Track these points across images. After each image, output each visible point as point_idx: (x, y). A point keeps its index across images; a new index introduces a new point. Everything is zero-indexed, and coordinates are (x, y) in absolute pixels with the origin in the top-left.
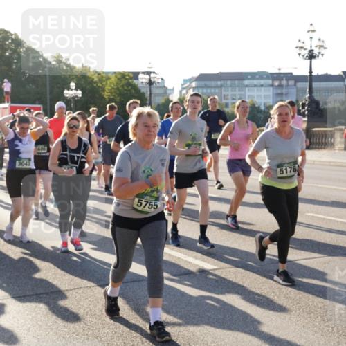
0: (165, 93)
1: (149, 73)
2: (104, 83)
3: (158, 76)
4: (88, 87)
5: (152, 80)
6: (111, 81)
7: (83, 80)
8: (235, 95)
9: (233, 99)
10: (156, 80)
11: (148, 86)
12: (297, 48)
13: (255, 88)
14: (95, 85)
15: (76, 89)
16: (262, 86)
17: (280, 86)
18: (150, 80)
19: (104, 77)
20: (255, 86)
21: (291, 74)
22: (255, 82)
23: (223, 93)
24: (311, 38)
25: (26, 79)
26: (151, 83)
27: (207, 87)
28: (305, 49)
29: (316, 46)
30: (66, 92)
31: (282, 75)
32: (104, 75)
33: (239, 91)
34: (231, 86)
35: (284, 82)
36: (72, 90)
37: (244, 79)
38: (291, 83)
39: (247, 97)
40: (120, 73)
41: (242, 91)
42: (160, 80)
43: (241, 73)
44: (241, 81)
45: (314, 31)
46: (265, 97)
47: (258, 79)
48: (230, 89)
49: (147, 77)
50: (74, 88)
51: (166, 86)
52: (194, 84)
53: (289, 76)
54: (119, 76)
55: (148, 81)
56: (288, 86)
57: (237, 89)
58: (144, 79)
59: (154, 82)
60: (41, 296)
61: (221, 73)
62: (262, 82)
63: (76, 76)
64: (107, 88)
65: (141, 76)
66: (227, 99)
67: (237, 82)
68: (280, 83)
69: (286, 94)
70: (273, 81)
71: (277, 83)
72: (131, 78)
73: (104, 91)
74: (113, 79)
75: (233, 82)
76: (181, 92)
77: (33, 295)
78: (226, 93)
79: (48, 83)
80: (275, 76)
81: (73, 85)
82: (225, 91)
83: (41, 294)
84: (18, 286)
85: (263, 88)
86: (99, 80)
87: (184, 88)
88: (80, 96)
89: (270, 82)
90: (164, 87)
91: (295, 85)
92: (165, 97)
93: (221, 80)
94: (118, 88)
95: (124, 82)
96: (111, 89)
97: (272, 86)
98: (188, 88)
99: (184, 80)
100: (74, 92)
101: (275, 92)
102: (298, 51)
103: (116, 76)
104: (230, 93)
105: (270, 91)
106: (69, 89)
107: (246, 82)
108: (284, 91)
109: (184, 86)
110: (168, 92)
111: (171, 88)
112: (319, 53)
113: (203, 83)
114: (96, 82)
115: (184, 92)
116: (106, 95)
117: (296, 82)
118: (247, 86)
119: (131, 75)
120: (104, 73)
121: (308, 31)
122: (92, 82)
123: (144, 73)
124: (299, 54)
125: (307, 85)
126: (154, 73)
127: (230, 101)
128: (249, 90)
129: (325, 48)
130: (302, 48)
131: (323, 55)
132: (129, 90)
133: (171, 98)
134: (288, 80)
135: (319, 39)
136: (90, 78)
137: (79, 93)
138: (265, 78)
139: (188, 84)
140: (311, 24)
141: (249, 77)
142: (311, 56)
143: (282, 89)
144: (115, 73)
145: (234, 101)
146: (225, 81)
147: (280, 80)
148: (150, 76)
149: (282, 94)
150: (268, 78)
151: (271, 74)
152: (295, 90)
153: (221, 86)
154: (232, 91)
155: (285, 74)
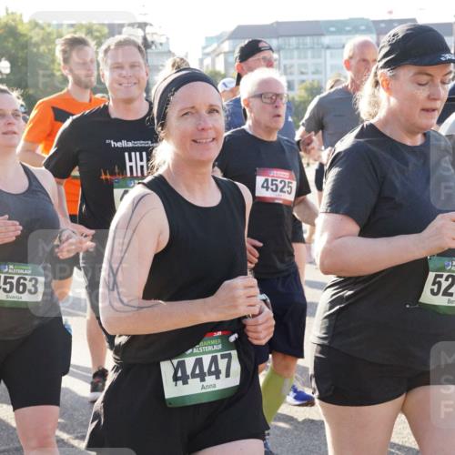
8: (305, 66)
33: (313, 57)
34: (297, 48)
39: (328, 68)
41: (320, 57)
43: (317, 22)
44: (315, 39)
48: (296, 53)
57: (309, 53)
59: (153, 42)
61: (277, 23)
66: (291, 74)
75: (301, 39)
80: (383, 25)
82: (286, 58)
93: (278, 37)
136: (25, 35)
141: (332, 29)
145: (304, 77)
146: (286, 39)
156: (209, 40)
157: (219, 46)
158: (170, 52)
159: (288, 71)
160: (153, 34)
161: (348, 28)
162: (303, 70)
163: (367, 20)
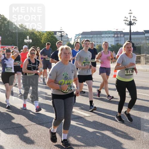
0: (68, 40)
1: (61, 32)
2: (42, 36)
3: (65, 33)
4: (35, 38)
6: (44, 35)
7: (32, 35)
8: (98, 41)
9: (97, 43)
10: (64, 35)
11: (61, 37)
12: (124, 20)
13: (107, 38)
14: (38, 37)
15: (29, 39)
16: (110, 37)
17: (117, 37)
18: (61, 35)
19: (41, 34)
20: (107, 37)
21: (122, 31)
22: (107, 35)
23: (93, 40)
24: (130, 16)
25: (8, 35)
26: (62, 36)
27: (86, 38)
28: (128, 21)
29: (133, 20)
30: (25, 40)
31: (118, 32)
32: (42, 33)
34: (96, 37)
35: (119, 35)
36: (28, 39)
37: (102, 34)
40: (48, 32)
42: (65, 35)
45: (132, 13)
46: (111, 42)
47: (108, 34)
49: (60, 33)
50: (28, 38)
51: (68, 37)
52: (80, 37)
53: (121, 33)
54: (48, 33)
55: (60, 35)
56: (121, 37)
57: (99, 38)
58: (58, 34)
60: (15, 128)
61: (92, 31)
62: (110, 35)
63: (30, 33)
64: (43, 38)
65: (57, 33)
67: (99, 35)
68: (117, 35)
69: (120, 40)
70: (114, 35)
71: (116, 36)
72: (53, 34)
73: (42, 40)
74: (46, 35)
75: (97, 35)
76: (75, 40)
77: (11, 128)
78: (94, 40)
79: (17, 37)
80: (115, 32)
81: (28, 37)
83: (14, 128)
84: (5, 124)
85: (110, 38)
86: (39, 35)
87: (76, 38)
88: (31, 42)
89: (113, 35)
90: (68, 38)
91: (124, 36)
92: (68, 42)
93: (92, 35)
94: (48, 38)
95: (50, 36)
96: (45, 39)
97: (114, 37)
98: (78, 38)
99: (76, 35)
100: (29, 40)
101: (115, 40)
102: (125, 22)
103: (47, 33)
104: (96, 40)
105: (113, 39)
106: (26, 39)
107: (103, 35)
108: (119, 39)
110: (69, 40)
111: (71, 38)
112: (134, 23)
113: (84, 36)
114: (38, 36)
115: (76, 40)
116: (42, 41)
117: (124, 35)
118: (103, 37)
119: (53, 33)
120: (41, 32)
121: (129, 13)
122: (36, 36)
123: (59, 32)
124: (125, 23)
125: (129, 36)
126: (63, 32)
127: (96, 44)
128: (104, 39)
129: (136, 21)
130: (126, 20)
131: (135, 23)
132: (53, 39)
133: (70, 42)
134: (121, 34)
135: (134, 17)
137: (31, 41)
139: (78, 36)
140: (130, 10)
141: (104, 33)
142: (130, 24)
143: (118, 38)
144: (46, 32)
147: (118, 34)
148: (61, 33)
149: (118, 40)
150: (112, 34)
151: (113, 32)
152: (124, 39)
153: (92, 37)
154: (97, 39)
155: (119, 32)
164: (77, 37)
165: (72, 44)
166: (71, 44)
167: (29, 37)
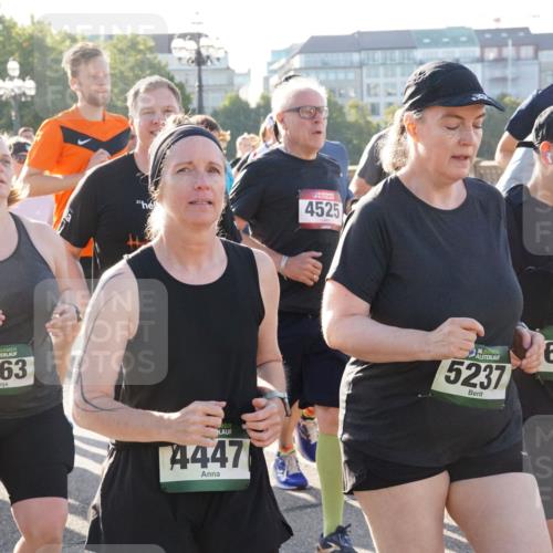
0: (231, 84)
1: (196, 37)
5: (204, 52)
8: (394, 85)
9: (389, 94)
10: (214, 54)
11: (194, 67)
15: (22, 76)
17: (500, 60)
18: (199, 53)
21: (526, 30)
22: (440, 53)
23: (366, 81)
26: (200, 60)
27: (325, 66)
31: (504, 35)
34: (384, 64)
35: (509, 51)
36: (12, 78)
37: (414, 48)
38: (527, 51)
40: (124, 38)
42: (221, 54)
43: (408, 33)
44: (406, 52)
47: (446, 45)
48: (381, 70)
49: (192, 45)
50: (17, 73)
52: (297, 62)
53: (521, 36)
54: (122, 46)
55: (193, 56)
56: (518, 59)
57: (398, 70)
58: (183, 50)
59: (208, 57)
61: (359, 33)
62: (457, 52)
63: (19, 45)
65: (176, 43)
66: (376, 95)
67: (397, 54)
68: (500, 53)
69: (514, 80)
70: (483, 47)
71: (491, 54)
72: (151, 50)
75: (388, 53)
76: (266, 80)
78: (373, 81)
80: (488, 36)
81: (13, 67)
82: (369, 76)
87: (275, 72)
88: (33, 92)
89: (476, 51)
91: (536, 57)
92: (233, 94)
93: (359, 51)
97: (481, 60)
99: (274, 52)
100: (18, 82)
103: (114, 46)
104: (381, 80)
106: (4, 76)
107: (419, 54)
108: (510, 72)
109: (276, 66)
110: (237, 81)
111: (245, 71)
113: (317, 58)
117: (537, 51)
119: (151, 43)
123: (183, 36)
126: (207, 35)
127: (382, 100)
133: (243, 95)
134: (517, 45)
136: (52, 49)
137: (29, 87)
138: (464, 44)
139: (283, 61)
141: (427, 41)
143: (505, 67)
145: (390, 99)
146: (371, 52)
147: (501, 44)
148: (198, 43)
149: (503, 80)
150: (470, 42)
151: (477, 32)
152: (536, 69)
153: (361, 65)
154: (386, 76)
155: (512, 32)
156: (276, 54)
157: (288, 62)
158: (228, 68)
159: (372, 92)
160: (209, 46)
161: (446, 40)
162: (390, 90)
163: (470, 29)
164: (283, 67)
165: (253, 105)
166: (247, 104)
167: (21, 64)
